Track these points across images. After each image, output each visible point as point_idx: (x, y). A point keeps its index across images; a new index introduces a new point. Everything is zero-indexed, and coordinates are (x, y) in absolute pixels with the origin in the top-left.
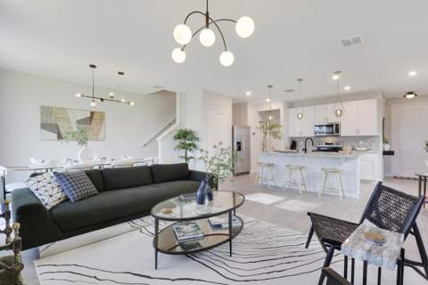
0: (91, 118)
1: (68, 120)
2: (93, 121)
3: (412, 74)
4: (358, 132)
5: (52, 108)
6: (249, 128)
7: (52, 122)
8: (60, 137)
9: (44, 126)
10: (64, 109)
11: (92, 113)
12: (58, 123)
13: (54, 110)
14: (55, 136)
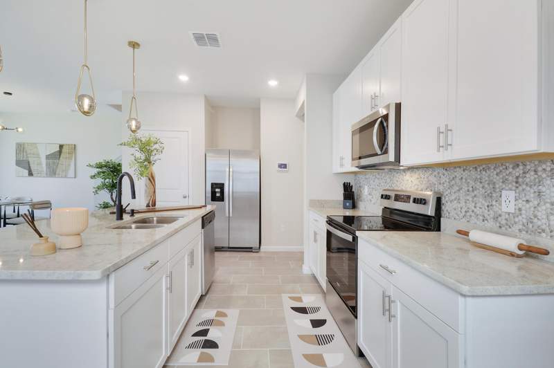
0: (60, 152)
1: (38, 156)
2: (62, 155)
5: (24, 144)
7: (24, 159)
8: (31, 174)
9: (19, 163)
10: (36, 144)
11: (61, 147)
12: (30, 160)
13: (26, 146)
14: (26, 172)
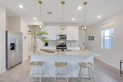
3: (99, 17)
4: (73, 39)
6: (21, 34)
